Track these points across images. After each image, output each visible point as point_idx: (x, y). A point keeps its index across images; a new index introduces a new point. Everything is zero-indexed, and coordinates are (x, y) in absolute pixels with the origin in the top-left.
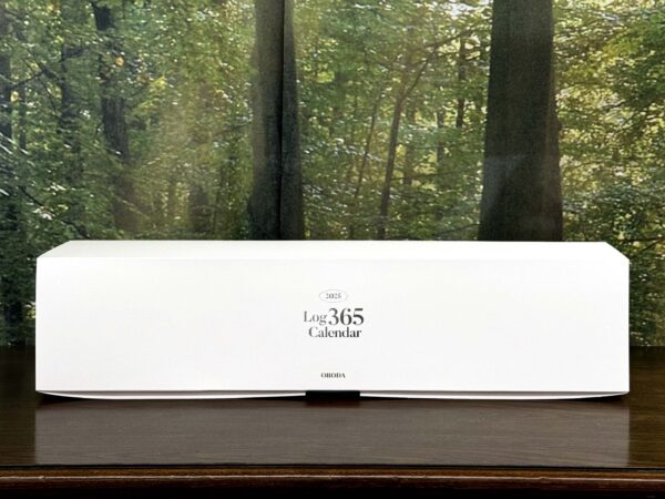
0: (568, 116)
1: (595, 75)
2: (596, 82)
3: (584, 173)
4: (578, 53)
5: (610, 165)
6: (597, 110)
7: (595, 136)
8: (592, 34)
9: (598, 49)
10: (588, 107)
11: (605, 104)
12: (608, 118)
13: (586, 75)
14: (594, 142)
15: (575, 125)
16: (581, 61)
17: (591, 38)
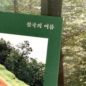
0: (66, 53)
1: (75, 43)
2: (76, 45)
3: (71, 66)
4: (69, 37)
5: (79, 65)
6: (75, 52)
7: (74, 58)
8: (75, 32)
9: (77, 36)
10: (73, 51)
11: (78, 50)
12: (79, 54)
13: (72, 43)
14: (74, 59)
15: (68, 55)
16: (71, 39)
17: (75, 33)
